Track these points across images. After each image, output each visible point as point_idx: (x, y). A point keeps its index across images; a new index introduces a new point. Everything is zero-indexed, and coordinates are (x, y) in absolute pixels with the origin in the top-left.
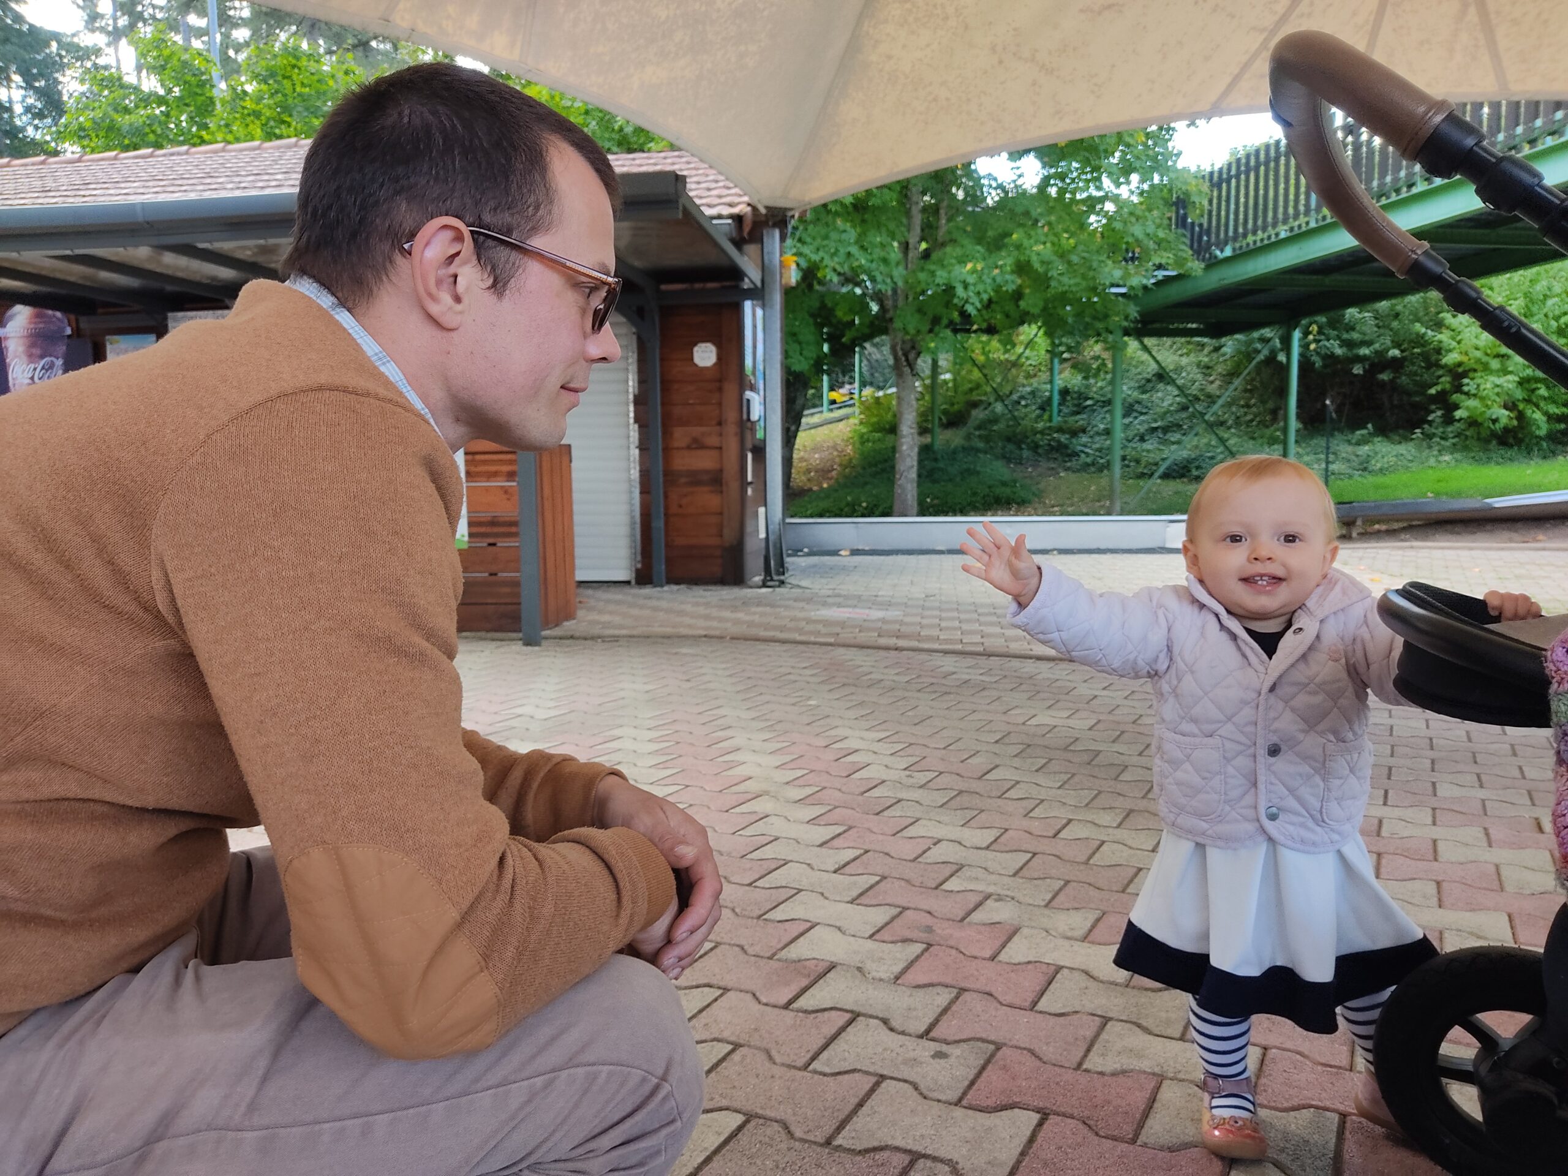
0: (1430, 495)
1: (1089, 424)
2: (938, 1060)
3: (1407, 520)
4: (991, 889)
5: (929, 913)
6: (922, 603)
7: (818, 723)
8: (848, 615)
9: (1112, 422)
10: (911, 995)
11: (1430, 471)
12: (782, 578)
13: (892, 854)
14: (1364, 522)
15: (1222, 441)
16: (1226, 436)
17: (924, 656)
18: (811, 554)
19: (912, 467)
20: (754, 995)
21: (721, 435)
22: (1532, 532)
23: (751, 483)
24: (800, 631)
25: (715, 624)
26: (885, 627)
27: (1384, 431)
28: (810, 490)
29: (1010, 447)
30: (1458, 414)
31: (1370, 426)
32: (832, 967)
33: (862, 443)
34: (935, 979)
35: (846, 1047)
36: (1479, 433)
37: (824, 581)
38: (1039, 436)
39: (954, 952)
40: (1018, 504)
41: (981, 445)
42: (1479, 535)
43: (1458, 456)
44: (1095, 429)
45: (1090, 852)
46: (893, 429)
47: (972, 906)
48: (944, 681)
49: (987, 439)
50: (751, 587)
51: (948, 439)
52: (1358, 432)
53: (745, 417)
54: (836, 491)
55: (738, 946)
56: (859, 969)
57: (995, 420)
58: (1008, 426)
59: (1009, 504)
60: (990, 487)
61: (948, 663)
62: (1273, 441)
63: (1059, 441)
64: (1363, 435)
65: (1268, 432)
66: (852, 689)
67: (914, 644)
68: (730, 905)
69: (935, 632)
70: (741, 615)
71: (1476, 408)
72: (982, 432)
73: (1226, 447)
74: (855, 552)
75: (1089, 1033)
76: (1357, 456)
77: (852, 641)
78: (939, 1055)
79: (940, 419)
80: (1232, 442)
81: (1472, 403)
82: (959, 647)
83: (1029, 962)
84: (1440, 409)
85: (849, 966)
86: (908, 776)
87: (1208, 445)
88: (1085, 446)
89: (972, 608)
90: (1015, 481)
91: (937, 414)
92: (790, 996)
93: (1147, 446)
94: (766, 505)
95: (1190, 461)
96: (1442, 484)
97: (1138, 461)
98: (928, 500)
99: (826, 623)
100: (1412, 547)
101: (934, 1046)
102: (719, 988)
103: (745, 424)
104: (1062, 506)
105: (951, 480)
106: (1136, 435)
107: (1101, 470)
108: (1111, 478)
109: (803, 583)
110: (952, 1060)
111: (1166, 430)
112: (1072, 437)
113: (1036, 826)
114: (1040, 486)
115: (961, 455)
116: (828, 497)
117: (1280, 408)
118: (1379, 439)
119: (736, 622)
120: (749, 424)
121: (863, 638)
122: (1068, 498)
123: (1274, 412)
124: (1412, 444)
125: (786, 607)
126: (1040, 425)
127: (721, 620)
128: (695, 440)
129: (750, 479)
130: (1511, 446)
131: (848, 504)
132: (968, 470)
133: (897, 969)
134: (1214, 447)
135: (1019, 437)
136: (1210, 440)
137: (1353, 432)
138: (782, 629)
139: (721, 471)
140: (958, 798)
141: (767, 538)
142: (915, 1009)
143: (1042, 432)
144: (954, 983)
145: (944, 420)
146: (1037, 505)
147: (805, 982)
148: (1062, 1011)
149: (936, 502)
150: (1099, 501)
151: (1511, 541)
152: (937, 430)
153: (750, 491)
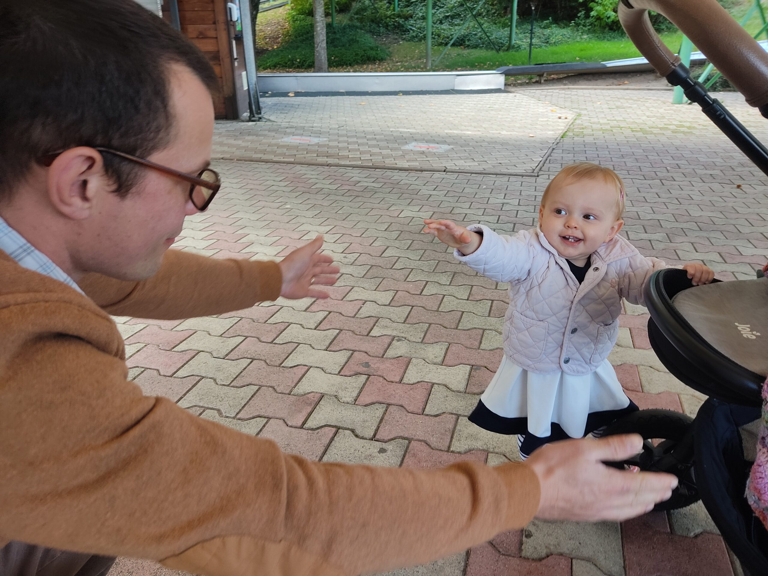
0: (578, 59)
1: (414, 12)
2: (381, 454)
3: (566, 73)
4: (394, 333)
5: (366, 353)
6: (337, 131)
7: (293, 221)
8: (299, 141)
9: (427, 13)
10: (364, 412)
11: (577, 44)
12: (260, 116)
13: (343, 313)
14: (547, 74)
15: (480, 25)
16: (482, 22)
17: (342, 170)
18: (274, 95)
19: (323, 40)
20: (284, 420)
21: (216, 30)
22: (623, 79)
23: (236, 59)
24: (274, 153)
25: (226, 149)
26: (320, 150)
27: (557, 21)
28: (267, 50)
29: (374, 25)
30: (593, 13)
31: (550, 18)
32: (322, 396)
33: (294, 21)
34: (374, 399)
35: (336, 451)
36: (601, 24)
37: (283, 116)
38: (388, 19)
39: (381, 379)
40: (379, 60)
41: (358, 24)
42: (599, 82)
43: (590, 35)
44: (417, 16)
45: (439, 303)
46: (311, 13)
47: (386, 346)
48: (354, 188)
49: (361, 20)
50: (243, 121)
51: (342, 20)
52: (545, 22)
53: (229, 19)
54: (282, 51)
55: (271, 387)
56: (336, 396)
57: (365, 9)
58: (372, 13)
59: (375, 60)
60: (364, 51)
61: (355, 175)
62: (504, 26)
63: (399, 23)
64: (546, 23)
65: (503, 20)
66: (307, 196)
67: (336, 161)
68: (263, 358)
69: (346, 153)
70: (240, 142)
71: (600, 11)
72: (358, 16)
73: (482, 29)
74: (298, 94)
75: (451, 426)
76: (544, 35)
77: (303, 161)
78: (382, 451)
79: (336, 7)
80: (485, 25)
81: (599, 8)
82: (359, 163)
83: (418, 382)
84: (583, 10)
85: (330, 396)
86: (345, 257)
87: (474, 27)
88: (412, 26)
89: (363, 135)
90: (377, 47)
91: (334, 4)
92: (303, 420)
93: (443, 27)
94: (246, 70)
95: (465, 36)
96: (583, 52)
97: (439, 36)
98: (333, 58)
99: (288, 147)
100: (569, 89)
101: (379, 445)
102: (265, 417)
103: (229, 23)
104: (402, 62)
105: (343, 46)
106: (438, 20)
107: (420, 40)
108: (427, 46)
109: (272, 118)
110: (389, 452)
111: (453, 17)
112: (406, 20)
113: (410, 287)
114: (390, 50)
115: (348, 30)
116: (278, 55)
117: (508, 7)
118: (554, 25)
119: (239, 148)
120: (232, 23)
121: (310, 157)
122: (405, 57)
123: (505, 8)
124: (569, 28)
125: (265, 136)
126: (389, 13)
127: (229, 146)
128: (201, 33)
129: (235, 56)
130: (615, 31)
131: (289, 60)
132: (352, 40)
133: (355, 394)
134: (476, 28)
135: (378, 20)
136: (475, 24)
137: (542, 22)
138: (264, 152)
139: (218, 52)
140: (371, 271)
141: (249, 89)
142: (367, 421)
143: (390, 17)
144: (383, 401)
145: (338, 8)
146: (389, 61)
147: (309, 409)
148: (437, 413)
149: (337, 59)
150: (420, 59)
151: (613, 84)
152: (335, 14)
153: (236, 64)
